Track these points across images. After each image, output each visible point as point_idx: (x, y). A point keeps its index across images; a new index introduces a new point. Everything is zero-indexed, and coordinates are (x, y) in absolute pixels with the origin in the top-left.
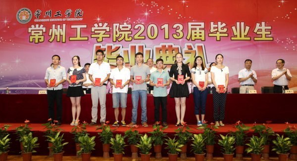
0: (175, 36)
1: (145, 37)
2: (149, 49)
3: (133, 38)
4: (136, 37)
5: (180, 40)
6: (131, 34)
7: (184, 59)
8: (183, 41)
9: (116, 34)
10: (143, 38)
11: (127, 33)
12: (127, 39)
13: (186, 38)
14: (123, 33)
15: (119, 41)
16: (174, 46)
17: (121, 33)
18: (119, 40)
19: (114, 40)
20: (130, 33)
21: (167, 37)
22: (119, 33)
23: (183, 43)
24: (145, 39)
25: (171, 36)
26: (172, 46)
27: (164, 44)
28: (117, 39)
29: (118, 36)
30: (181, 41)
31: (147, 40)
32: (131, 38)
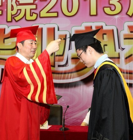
0: (107, 10)
1: (58, 13)
2: (63, 33)
3: (39, 16)
4: (43, 14)
5: (117, 17)
6: (36, 9)
7: (123, 49)
8: (122, 18)
9: (12, 10)
10: (55, 14)
11: (28, 8)
12: (28, 17)
13: (127, 14)
14: (23, 8)
15: (16, 21)
16: (105, 28)
17: (19, 7)
18: (17, 18)
19: (9, 19)
20: (34, 7)
21: (93, 12)
22: (16, 8)
23: (122, 21)
24: (57, 17)
25: (100, 11)
26: (102, 27)
27: (89, 24)
28: (13, 17)
29: (14, 12)
30: (118, 19)
31: (61, 18)
32: (34, 16)
